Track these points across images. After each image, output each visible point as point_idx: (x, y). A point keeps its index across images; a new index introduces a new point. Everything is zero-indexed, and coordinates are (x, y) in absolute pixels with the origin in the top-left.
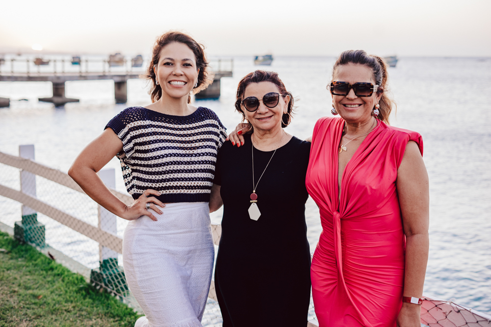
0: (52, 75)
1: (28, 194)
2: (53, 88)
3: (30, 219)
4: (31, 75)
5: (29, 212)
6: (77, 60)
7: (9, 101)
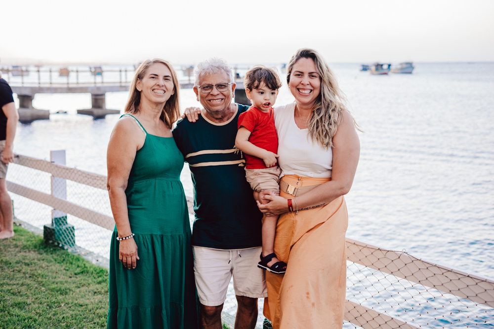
0: (93, 85)
1: (60, 197)
2: (92, 98)
3: (59, 221)
4: (71, 86)
5: (59, 214)
6: (98, 70)
7: (49, 114)
